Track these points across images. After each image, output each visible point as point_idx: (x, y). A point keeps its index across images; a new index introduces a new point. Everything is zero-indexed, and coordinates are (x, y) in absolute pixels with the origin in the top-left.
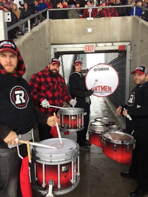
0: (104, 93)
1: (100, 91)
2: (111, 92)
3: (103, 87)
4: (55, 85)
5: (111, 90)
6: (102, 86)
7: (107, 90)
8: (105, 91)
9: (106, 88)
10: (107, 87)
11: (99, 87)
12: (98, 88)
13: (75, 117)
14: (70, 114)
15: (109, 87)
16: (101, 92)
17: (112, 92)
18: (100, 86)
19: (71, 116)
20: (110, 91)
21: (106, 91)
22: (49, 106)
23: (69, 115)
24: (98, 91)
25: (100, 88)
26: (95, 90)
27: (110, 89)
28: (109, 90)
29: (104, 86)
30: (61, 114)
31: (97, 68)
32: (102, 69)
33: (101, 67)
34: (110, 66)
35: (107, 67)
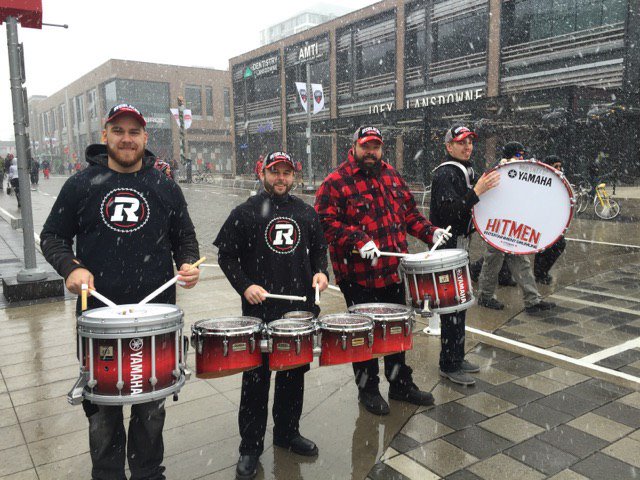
0: (515, 244)
1: (507, 235)
2: (535, 247)
3: (518, 226)
4: (381, 199)
5: (536, 242)
6: (514, 224)
7: (527, 237)
8: (520, 240)
9: (525, 233)
10: (530, 232)
11: (506, 222)
12: (502, 225)
13: (447, 276)
14: (433, 271)
15: (533, 231)
16: (508, 239)
17: (539, 248)
18: (510, 221)
19: (438, 275)
20: (533, 243)
21: (523, 238)
22: (379, 253)
23: (431, 274)
24: (500, 233)
25: (510, 226)
26: (493, 226)
27: (535, 237)
28: (533, 241)
29: (522, 225)
30: (410, 273)
31: (518, 169)
32: (532, 177)
33: (530, 171)
34: (558, 176)
35: (548, 175)
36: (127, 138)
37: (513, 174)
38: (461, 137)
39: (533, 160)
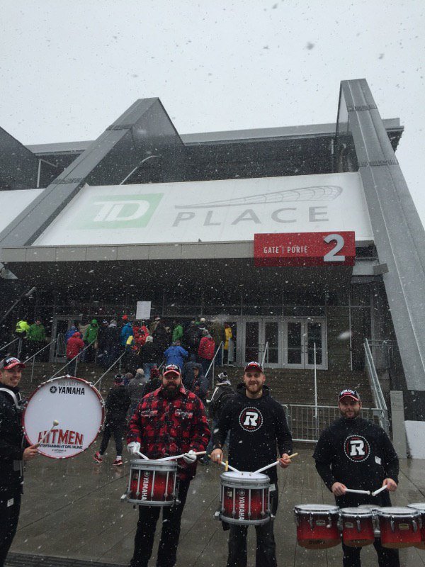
0: (64, 449)
1: (56, 443)
2: (81, 448)
3: (64, 433)
5: (81, 443)
6: (61, 432)
7: (73, 440)
8: (68, 445)
9: (71, 437)
10: (74, 435)
11: (55, 431)
12: (52, 434)
15: (77, 434)
16: (58, 446)
17: (83, 448)
18: (57, 430)
20: (78, 445)
21: (70, 443)
24: (51, 443)
25: (57, 434)
27: (80, 439)
28: (78, 443)
29: (67, 431)
31: (57, 386)
32: (69, 390)
33: (67, 385)
34: (88, 385)
35: (80, 386)
36: (253, 379)
37: (53, 390)
38: (10, 366)
39: (68, 376)
